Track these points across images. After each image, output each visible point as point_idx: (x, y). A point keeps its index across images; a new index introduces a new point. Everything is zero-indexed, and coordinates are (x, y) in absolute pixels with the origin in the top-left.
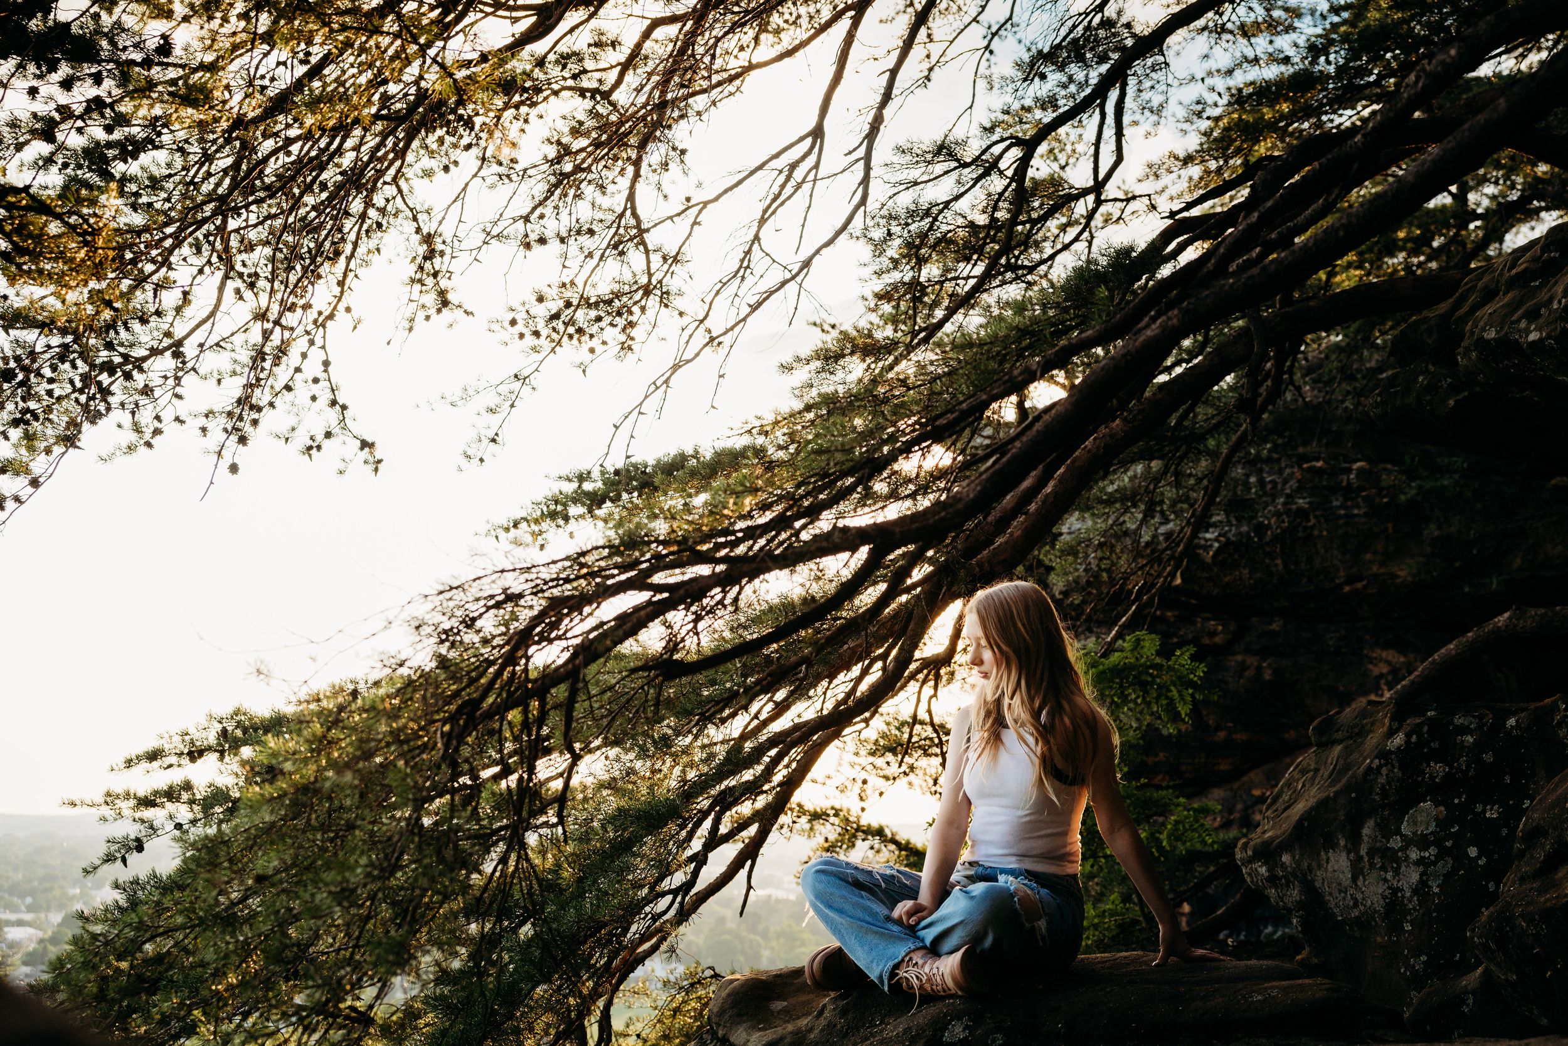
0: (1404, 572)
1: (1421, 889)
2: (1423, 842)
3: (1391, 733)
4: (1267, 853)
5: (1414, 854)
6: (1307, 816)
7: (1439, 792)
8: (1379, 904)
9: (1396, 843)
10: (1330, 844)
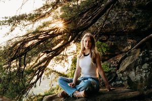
0: (133, 28)
1: (146, 76)
2: (145, 69)
3: (140, 53)
4: (122, 72)
5: (144, 71)
6: (128, 66)
7: (148, 62)
8: (139, 79)
9: (141, 70)
10: (132, 70)
